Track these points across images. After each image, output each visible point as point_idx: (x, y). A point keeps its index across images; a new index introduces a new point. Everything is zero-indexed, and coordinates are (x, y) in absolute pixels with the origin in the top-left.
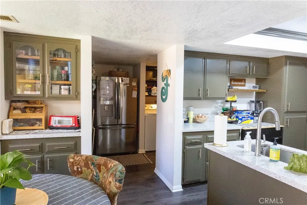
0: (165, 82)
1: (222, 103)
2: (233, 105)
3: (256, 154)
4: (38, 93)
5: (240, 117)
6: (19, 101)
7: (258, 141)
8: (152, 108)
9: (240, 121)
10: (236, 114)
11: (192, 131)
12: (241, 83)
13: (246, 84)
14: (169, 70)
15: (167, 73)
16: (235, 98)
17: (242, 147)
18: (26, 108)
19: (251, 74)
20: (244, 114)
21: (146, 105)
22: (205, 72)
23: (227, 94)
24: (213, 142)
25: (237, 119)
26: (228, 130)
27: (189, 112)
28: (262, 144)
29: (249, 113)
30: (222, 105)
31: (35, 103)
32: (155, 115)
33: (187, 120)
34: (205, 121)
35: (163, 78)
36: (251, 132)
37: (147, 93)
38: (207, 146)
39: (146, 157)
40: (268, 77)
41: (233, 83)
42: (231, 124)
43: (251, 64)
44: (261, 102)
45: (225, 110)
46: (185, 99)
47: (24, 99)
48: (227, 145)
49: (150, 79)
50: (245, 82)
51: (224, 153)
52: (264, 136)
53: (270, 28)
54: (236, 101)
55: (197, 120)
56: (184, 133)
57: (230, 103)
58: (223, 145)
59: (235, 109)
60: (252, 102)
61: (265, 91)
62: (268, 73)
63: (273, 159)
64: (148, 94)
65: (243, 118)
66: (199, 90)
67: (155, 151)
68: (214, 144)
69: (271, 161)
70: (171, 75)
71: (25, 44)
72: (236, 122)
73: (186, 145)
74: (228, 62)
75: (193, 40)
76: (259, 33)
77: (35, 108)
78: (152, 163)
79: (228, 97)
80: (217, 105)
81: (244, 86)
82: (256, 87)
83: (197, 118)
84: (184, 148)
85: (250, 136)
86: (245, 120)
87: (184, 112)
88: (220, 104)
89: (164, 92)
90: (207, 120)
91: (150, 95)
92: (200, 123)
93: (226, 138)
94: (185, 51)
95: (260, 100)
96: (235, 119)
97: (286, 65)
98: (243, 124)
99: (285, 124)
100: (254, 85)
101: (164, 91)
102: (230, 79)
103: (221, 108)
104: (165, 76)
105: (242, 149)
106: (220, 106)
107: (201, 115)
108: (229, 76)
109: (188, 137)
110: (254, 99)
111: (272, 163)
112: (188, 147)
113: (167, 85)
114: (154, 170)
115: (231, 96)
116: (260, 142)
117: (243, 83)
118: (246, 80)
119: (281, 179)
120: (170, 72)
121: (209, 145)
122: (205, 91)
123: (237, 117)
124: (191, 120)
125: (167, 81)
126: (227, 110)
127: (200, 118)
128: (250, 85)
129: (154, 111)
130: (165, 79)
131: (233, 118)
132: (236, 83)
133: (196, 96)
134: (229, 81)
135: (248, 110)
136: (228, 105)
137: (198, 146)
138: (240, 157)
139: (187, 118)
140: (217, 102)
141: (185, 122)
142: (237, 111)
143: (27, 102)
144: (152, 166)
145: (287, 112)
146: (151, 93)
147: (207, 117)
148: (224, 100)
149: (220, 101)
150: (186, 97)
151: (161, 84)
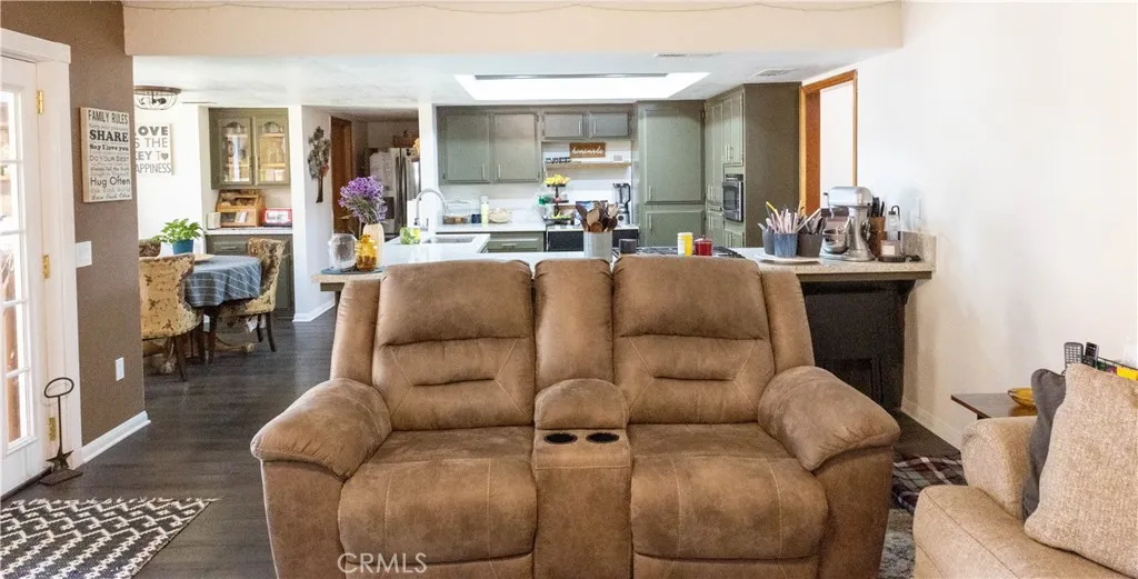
4: (248, 180)
6: (229, 191)
12: (593, 152)
13: (608, 152)
18: (237, 199)
22: (491, 137)
27: (481, 205)
31: (247, 192)
41: (575, 152)
47: (232, 188)
50: (603, 148)
62: (631, 131)
66: (482, 168)
71: (231, 121)
74: (540, 118)
77: (249, 199)
79: (547, 179)
82: (620, 158)
97: (642, 117)
102: (571, 145)
107: (498, 210)
108: (543, 141)
110: (630, 180)
117: (599, 152)
118: (606, 145)
122: (494, 169)
124: (485, 219)
126: (549, 200)
132: (583, 152)
143: (239, 191)
145: (651, 203)
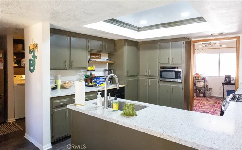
0: (32, 54)
1: (84, 72)
2: (93, 73)
3: (104, 108)
5: (98, 82)
7: (105, 98)
8: (22, 78)
9: (98, 85)
10: (95, 80)
11: (59, 96)
12: (98, 57)
13: (101, 57)
14: (36, 44)
15: (33, 46)
16: (94, 68)
17: (96, 104)
19: (104, 50)
20: (101, 79)
21: (15, 76)
22: (69, 47)
23: (88, 65)
24: (75, 103)
25: (96, 83)
26: (85, 93)
27: (57, 80)
28: (108, 100)
29: (104, 78)
30: (85, 73)
32: (24, 85)
33: (55, 86)
34: (71, 86)
35: (30, 50)
36: (101, 92)
37: (16, 64)
38: (70, 106)
39: (16, 124)
40: (116, 53)
41: (92, 56)
42: (91, 88)
43: (104, 43)
44: (111, 70)
45: (87, 77)
46: (52, 69)
48: (85, 104)
49: (19, 51)
50: (101, 56)
51: (82, 110)
52: (109, 94)
53: (113, 19)
54: (94, 70)
55: (65, 86)
56: (51, 98)
57: (90, 71)
58: (83, 104)
59: (94, 76)
60: (106, 70)
61: (114, 62)
62: (115, 50)
63: (115, 109)
64: (17, 66)
65: (100, 82)
66: (65, 62)
67: (25, 118)
68: (75, 105)
69: (114, 111)
70: (38, 49)
72: (95, 86)
73: (55, 108)
74: (88, 41)
75: (57, 20)
76: (106, 21)
78: (22, 129)
79: (88, 67)
80: (81, 74)
81: (100, 58)
82: (108, 60)
83: (64, 84)
84: (52, 111)
85: (100, 95)
86: (101, 84)
87: (52, 81)
88: (83, 73)
89: (32, 64)
90: (72, 86)
91: (19, 66)
92: (67, 88)
93: (84, 99)
94: (50, 28)
95: (111, 69)
96: (94, 84)
97: (125, 45)
98: (100, 87)
99: (126, 85)
100: (107, 58)
101: (31, 62)
102: (90, 53)
103: (83, 75)
104: (32, 50)
105: (95, 106)
106: (83, 74)
107: (67, 82)
108: (89, 51)
109: (56, 102)
110: (107, 68)
111: (114, 112)
112: (56, 110)
113: (35, 57)
114: (24, 135)
115: (91, 66)
116: (107, 99)
117: (99, 57)
118: (102, 55)
119: (118, 122)
120: (37, 46)
121: (71, 105)
122: (70, 63)
123: (95, 82)
124: (59, 87)
125: (34, 54)
126: (88, 77)
127: (67, 84)
128: (104, 58)
129: (23, 81)
130: (32, 51)
131: (93, 83)
132: (94, 57)
133: (63, 66)
134: (89, 55)
135: (103, 76)
136: (89, 73)
137: (65, 108)
138: (93, 112)
139: (55, 85)
140: (81, 71)
141: (53, 89)
142: (95, 77)
144: (23, 132)
145: (127, 76)
146: (21, 64)
147: (72, 83)
148: (86, 70)
149: (83, 70)
150: (52, 67)
151: (28, 56)
